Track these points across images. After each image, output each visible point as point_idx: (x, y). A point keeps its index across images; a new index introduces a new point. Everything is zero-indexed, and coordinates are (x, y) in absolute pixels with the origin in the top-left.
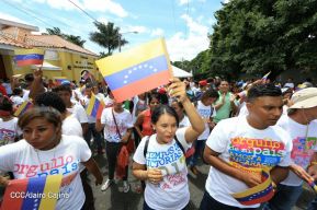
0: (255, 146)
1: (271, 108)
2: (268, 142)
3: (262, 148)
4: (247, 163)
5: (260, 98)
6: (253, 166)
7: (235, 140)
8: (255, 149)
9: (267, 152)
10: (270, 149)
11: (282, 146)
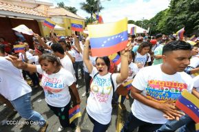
0: (165, 86)
1: (183, 58)
2: (175, 84)
3: (170, 88)
4: (158, 97)
5: (174, 51)
6: (162, 100)
7: (151, 82)
8: (165, 88)
9: (173, 90)
10: (176, 88)
11: (185, 86)
